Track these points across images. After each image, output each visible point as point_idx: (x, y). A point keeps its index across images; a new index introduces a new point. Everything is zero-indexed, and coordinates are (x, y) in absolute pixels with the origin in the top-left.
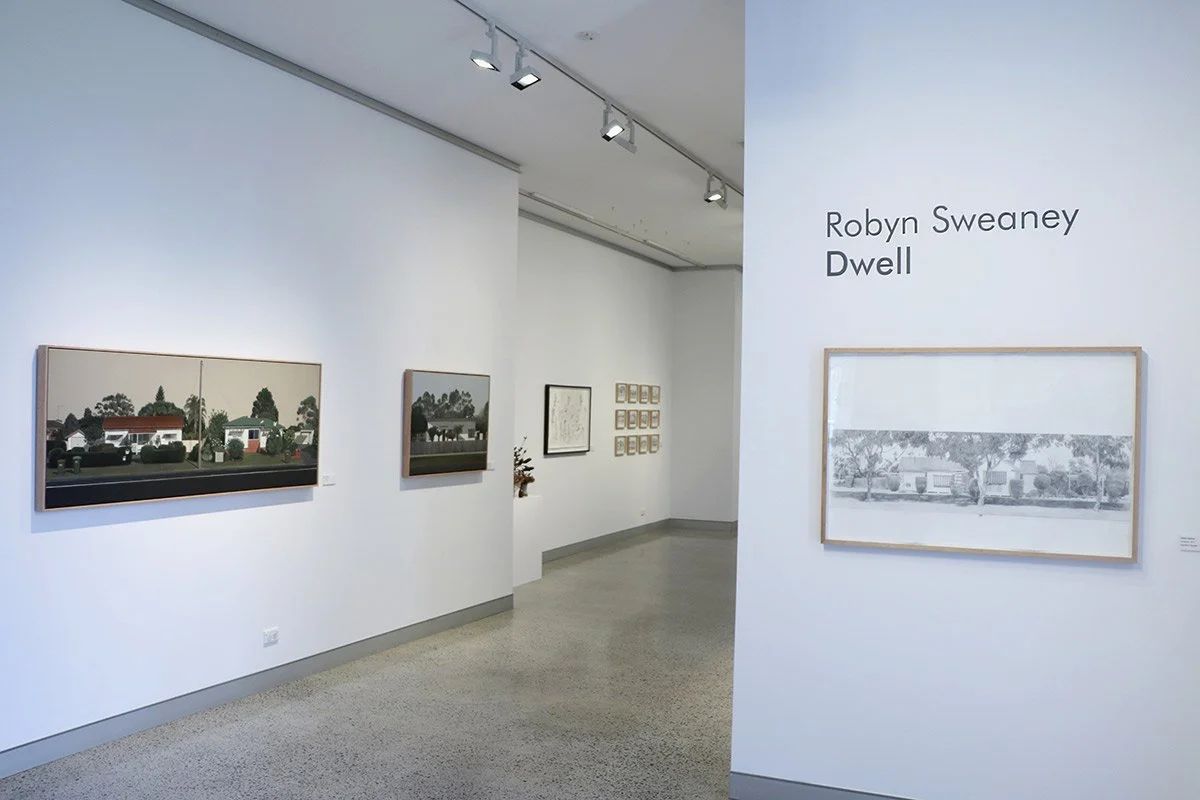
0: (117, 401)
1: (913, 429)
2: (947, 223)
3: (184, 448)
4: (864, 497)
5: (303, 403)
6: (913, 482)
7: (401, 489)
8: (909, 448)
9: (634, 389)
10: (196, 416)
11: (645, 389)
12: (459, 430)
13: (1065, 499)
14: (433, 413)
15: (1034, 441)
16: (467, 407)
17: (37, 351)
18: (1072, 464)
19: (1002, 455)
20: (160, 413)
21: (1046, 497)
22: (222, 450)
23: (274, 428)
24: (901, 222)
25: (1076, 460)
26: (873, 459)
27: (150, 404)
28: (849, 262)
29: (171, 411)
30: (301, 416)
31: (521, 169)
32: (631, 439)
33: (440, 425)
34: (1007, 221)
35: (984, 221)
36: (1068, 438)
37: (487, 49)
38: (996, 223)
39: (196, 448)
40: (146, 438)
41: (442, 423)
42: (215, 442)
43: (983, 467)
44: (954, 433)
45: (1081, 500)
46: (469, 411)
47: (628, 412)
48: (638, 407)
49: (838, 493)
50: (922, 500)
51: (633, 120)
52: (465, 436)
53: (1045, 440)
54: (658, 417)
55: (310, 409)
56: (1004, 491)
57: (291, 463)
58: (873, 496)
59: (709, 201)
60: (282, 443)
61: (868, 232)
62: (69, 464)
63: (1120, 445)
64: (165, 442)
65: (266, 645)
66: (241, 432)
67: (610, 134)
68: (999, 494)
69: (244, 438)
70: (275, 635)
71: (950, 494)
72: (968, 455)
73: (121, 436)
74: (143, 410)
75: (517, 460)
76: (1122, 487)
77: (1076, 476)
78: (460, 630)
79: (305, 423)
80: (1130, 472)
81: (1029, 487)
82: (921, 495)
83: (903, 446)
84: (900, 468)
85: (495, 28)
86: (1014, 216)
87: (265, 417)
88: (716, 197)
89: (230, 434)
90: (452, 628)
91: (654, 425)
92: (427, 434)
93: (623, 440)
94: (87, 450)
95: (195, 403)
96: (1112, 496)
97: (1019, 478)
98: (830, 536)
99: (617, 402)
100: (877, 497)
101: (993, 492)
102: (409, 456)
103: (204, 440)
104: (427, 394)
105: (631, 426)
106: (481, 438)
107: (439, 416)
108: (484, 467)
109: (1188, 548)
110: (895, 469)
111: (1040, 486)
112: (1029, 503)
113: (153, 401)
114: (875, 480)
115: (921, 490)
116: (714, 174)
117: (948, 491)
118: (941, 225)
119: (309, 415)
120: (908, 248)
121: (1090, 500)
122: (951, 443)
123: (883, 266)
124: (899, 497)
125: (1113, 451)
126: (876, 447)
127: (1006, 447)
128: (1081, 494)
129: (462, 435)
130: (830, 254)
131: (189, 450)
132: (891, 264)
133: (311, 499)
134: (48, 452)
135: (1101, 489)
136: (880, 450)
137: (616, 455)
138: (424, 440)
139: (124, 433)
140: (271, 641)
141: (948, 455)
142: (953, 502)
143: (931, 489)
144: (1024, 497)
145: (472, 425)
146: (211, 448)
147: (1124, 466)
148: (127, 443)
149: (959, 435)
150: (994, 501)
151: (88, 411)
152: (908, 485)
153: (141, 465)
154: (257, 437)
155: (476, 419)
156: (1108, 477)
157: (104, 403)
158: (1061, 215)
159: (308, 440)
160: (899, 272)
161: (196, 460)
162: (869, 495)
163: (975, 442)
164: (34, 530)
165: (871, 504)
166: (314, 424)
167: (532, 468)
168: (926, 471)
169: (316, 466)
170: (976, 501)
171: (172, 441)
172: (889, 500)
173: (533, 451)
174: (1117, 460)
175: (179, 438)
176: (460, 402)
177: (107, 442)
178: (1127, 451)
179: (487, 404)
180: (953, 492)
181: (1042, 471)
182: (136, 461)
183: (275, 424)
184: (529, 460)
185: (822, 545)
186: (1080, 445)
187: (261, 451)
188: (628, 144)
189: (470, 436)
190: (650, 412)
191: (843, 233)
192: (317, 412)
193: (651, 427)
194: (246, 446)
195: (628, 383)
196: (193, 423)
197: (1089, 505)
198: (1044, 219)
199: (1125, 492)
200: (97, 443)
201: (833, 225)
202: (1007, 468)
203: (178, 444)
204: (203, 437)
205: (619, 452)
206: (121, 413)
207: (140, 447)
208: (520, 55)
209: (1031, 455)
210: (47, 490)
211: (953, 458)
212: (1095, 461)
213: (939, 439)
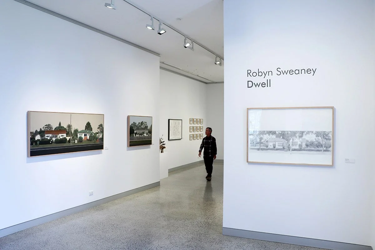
0: (48, 126)
1: (271, 130)
2: (280, 72)
3: (67, 139)
4: (258, 149)
5: (99, 126)
6: (272, 145)
7: (127, 150)
8: (271, 135)
9: (195, 120)
10: (70, 130)
11: (198, 120)
12: (143, 133)
13: (314, 149)
14: (136, 128)
15: (305, 133)
16: (146, 126)
17: (27, 112)
18: (315, 139)
19: (296, 137)
20: (60, 129)
21: (309, 148)
22: (77, 139)
23: (91, 133)
24: (268, 72)
25: (317, 138)
26: (261, 139)
27: (57, 127)
28: (254, 84)
29: (63, 129)
30: (98, 130)
31: (160, 55)
32: (194, 135)
33: (138, 131)
34: (297, 72)
35: (291, 72)
36: (314, 132)
37: (150, 24)
38: (294, 73)
39: (70, 139)
40: (56, 136)
41: (139, 131)
42: (75, 137)
43: (291, 141)
44: (283, 131)
45: (318, 149)
46: (146, 127)
47: (193, 127)
48: (196, 125)
49: (251, 148)
50: (275, 150)
51: (193, 41)
52: (145, 135)
53: (308, 133)
54: (202, 128)
55: (101, 127)
56: (297, 147)
57: (96, 143)
58: (261, 149)
59: (216, 64)
60: (93, 137)
61: (259, 75)
62: (36, 144)
63: (328, 134)
64: (61, 137)
65: (90, 196)
66: (82, 134)
67: (186, 46)
68: (296, 148)
69: (83, 136)
70: (92, 193)
71: (282, 148)
72: (287, 137)
73: (49, 136)
74: (55, 128)
75: (160, 142)
76: (329, 145)
77: (317, 143)
78: (144, 192)
79: (100, 132)
80: (331, 141)
81: (304, 146)
82: (274, 148)
83: (269, 135)
85: (153, 18)
86: (299, 70)
87: (89, 130)
88: (218, 63)
89: (79, 135)
90: (143, 191)
91: (201, 131)
92: (134, 134)
93: (192, 135)
94: (41, 140)
95: (69, 126)
96: (327, 148)
97: (301, 143)
98: (249, 160)
99: (190, 124)
100: (262, 149)
101: (294, 147)
102: (129, 141)
103: (72, 137)
104: (134, 122)
105: (194, 131)
106: (150, 135)
107: (138, 129)
108: (151, 144)
109: (347, 162)
110: (267, 141)
111: (307, 146)
112: (304, 150)
113: (58, 126)
114: (261, 144)
115: (274, 147)
116: (217, 56)
117: (282, 147)
118: (279, 73)
119: (101, 129)
120: (270, 80)
121: (321, 149)
122: (282, 134)
123: (263, 85)
124: (268, 149)
125: (327, 135)
126: (262, 135)
127: (297, 135)
128: (318, 147)
129: (144, 134)
130: (248, 81)
131: (68, 140)
132: (265, 84)
133: (102, 153)
134: (31, 140)
135: (324, 146)
136: (263, 136)
137: (190, 140)
138: (133, 136)
139: (51, 135)
140: (91, 194)
141: (281, 137)
142: (283, 150)
143: (277, 147)
144: (303, 149)
145: (147, 131)
146: (74, 139)
147: (330, 139)
148: (51, 138)
149: (284, 131)
150: (295, 150)
151: (41, 129)
152: (271, 146)
153: (55, 144)
154: (86, 136)
155: (148, 130)
156: (325, 143)
157: (45, 127)
158: (312, 70)
159: (101, 137)
160: (267, 87)
161: (70, 142)
162: (260, 149)
163: (289, 134)
164: (27, 162)
165: (260, 151)
166: (102, 132)
167: (165, 144)
168: (275, 142)
169: (103, 144)
170: (290, 150)
171: (63, 137)
172: (266, 150)
173: (165, 139)
174: (328, 138)
175: (65, 136)
176: (144, 124)
177: (46, 138)
178: (330, 135)
179: (152, 125)
180: (283, 147)
181: (307, 141)
182: (54, 143)
183: (91, 132)
184: (164, 142)
185: (247, 163)
186: (318, 134)
187: (88, 140)
188: (192, 48)
189: (147, 135)
190: (200, 127)
191: (252, 76)
192: (103, 128)
193: (200, 131)
194: (83, 138)
195: (193, 118)
196: (69, 132)
197: (321, 150)
198: (307, 71)
199: (330, 147)
200: (43, 138)
201: (249, 73)
202: (298, 141)
203: (65, 138)
204: (72, 136)
205: (191, 139)
206: (49, 129)
207: (55, 139)
208: (160, 25)
209: (304, 137)
210: (31, 151)
211: (283, 138)
212: (322, 138)
213: (279, 133)
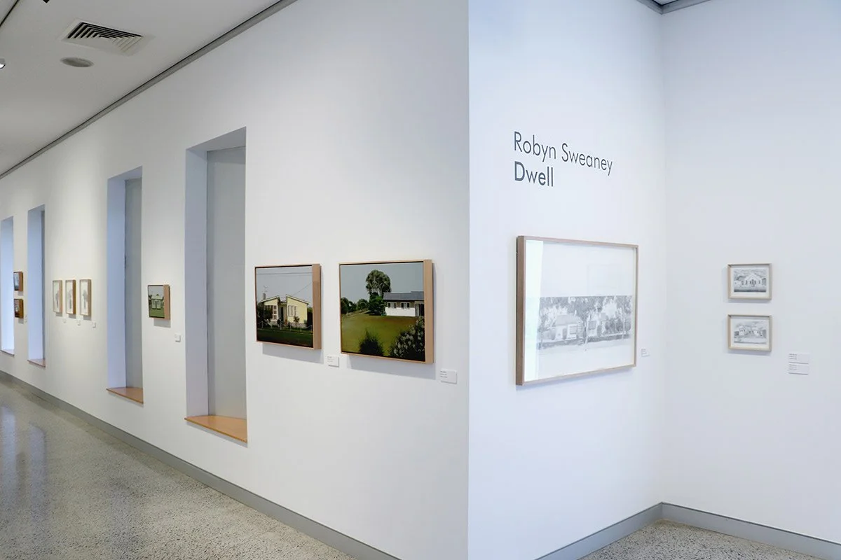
1: (561, 296)
4: (539, 346)
6: (561, 332)
8: (560, 308)
13: (613, 335)
15: (605, 300)
18: (616, 313)
19: (595, 310)
21: (608, 334)
24: (548, 149)
25: (617, 310)
26: (544, 318)
28: (526, 172)
34: (589, 161)
35: (581, 159)
36: (615, 298)
38: (585, 161)
43: (588, 319)
44: (578, 297)
45: (618, 334)
50: (565, 344)
53: (608, 299)
56: (595, 333)
61: (534, 152)
63: (630, 301)
68: (593, 335)
71: (576, 338)
72: (583, 311)
76: (630, 325)
77: (617, 321)
80: (632, 316)
81: (603, 329)
82: (564, 340)
83: (557, 308)
84: (556, 323)
86: (592, 159)
96: (627, 330)
97: (600, 324)
100: (545, 346)
101: (591, 334)
110: (554, 325)
111: (607, 328)
112: (603, 339)
114: (545, 333)
115: (565, 337)
117: (575, 336)
118: (565, 157)
120: (552, 169)
121: (621, 334)
122: (577, 304)
123: (541, 179)
124: (555, 344)
125: (627, 304)
126: (545, 309)
127: (596, 305)
128: (618, 330)
130: (516, 163)
132: (545, 178)
135: (624, 327)
136: (547, 311)
141: (576, 312)
142: (577, 343)
143: (568, 336)
144: (602, 335)
147: (631, 312)
149: (580, 298)
150: (591, 340)
152: (559, 335)
156: (626, 319)
158: (607, 163)
160: (548, 185)
162: (542, 345)
163: (586, 302)
165: (542, 350)
168: (566, 324)
170: (585, 341)
172: (551, 346)
174: (629, 309)
178: (632, 304)
180: (577, 336)
181: (608, 318)
186: (619, 302)
191: (522, 149)
197: (620, 337)
198: (602, 164)
199: (631, 327)
201: (518, 142)
202: (596, 318)
209: (604, 309)
211: (578, 314)
212: (622, 311)
213: (572, 302)
